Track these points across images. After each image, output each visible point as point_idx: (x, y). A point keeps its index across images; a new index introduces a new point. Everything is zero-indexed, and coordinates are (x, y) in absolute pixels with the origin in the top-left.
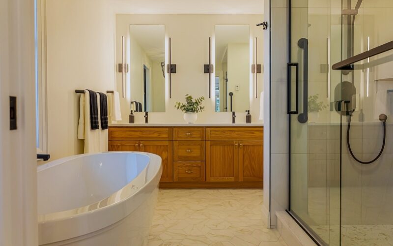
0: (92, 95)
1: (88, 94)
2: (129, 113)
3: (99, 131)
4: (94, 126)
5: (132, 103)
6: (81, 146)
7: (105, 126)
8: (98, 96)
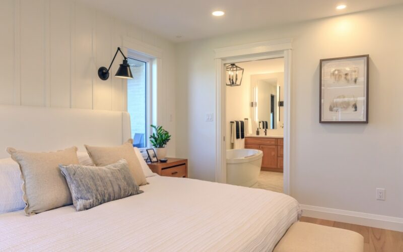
0: (237, 123)
1: (235, 123)
2: (257, 129)
3: (240, 139)
4: (238, 137)
5: (260, 122)
6: (232, 146)
7: (243, 137)
8: (240, 123)
